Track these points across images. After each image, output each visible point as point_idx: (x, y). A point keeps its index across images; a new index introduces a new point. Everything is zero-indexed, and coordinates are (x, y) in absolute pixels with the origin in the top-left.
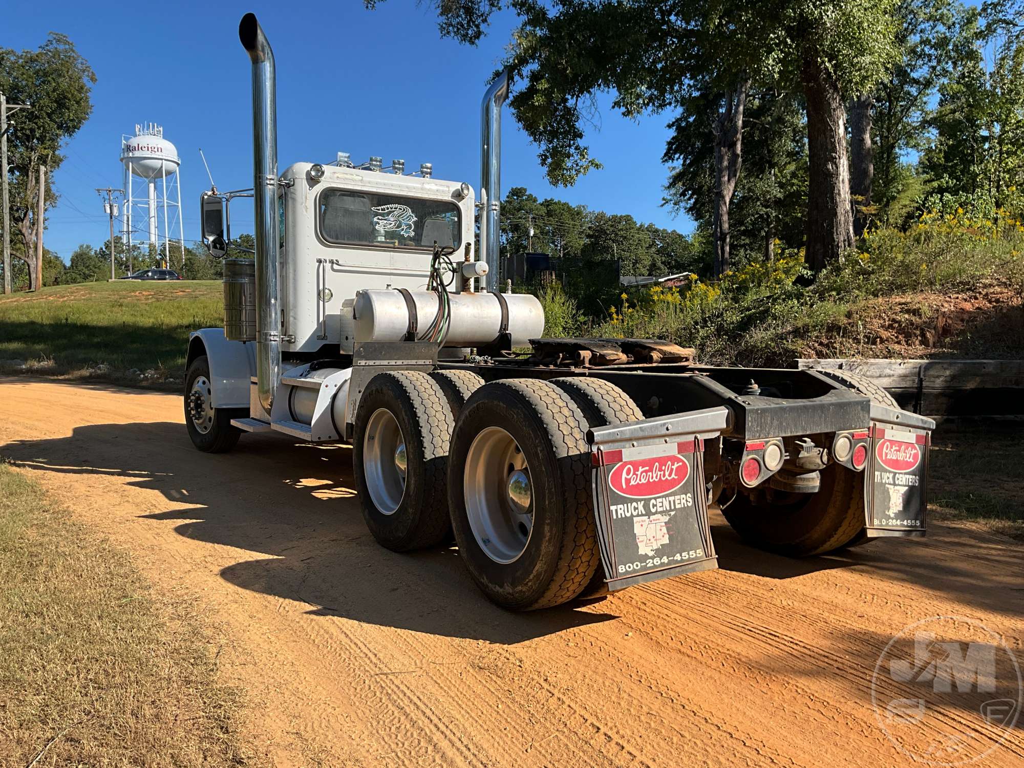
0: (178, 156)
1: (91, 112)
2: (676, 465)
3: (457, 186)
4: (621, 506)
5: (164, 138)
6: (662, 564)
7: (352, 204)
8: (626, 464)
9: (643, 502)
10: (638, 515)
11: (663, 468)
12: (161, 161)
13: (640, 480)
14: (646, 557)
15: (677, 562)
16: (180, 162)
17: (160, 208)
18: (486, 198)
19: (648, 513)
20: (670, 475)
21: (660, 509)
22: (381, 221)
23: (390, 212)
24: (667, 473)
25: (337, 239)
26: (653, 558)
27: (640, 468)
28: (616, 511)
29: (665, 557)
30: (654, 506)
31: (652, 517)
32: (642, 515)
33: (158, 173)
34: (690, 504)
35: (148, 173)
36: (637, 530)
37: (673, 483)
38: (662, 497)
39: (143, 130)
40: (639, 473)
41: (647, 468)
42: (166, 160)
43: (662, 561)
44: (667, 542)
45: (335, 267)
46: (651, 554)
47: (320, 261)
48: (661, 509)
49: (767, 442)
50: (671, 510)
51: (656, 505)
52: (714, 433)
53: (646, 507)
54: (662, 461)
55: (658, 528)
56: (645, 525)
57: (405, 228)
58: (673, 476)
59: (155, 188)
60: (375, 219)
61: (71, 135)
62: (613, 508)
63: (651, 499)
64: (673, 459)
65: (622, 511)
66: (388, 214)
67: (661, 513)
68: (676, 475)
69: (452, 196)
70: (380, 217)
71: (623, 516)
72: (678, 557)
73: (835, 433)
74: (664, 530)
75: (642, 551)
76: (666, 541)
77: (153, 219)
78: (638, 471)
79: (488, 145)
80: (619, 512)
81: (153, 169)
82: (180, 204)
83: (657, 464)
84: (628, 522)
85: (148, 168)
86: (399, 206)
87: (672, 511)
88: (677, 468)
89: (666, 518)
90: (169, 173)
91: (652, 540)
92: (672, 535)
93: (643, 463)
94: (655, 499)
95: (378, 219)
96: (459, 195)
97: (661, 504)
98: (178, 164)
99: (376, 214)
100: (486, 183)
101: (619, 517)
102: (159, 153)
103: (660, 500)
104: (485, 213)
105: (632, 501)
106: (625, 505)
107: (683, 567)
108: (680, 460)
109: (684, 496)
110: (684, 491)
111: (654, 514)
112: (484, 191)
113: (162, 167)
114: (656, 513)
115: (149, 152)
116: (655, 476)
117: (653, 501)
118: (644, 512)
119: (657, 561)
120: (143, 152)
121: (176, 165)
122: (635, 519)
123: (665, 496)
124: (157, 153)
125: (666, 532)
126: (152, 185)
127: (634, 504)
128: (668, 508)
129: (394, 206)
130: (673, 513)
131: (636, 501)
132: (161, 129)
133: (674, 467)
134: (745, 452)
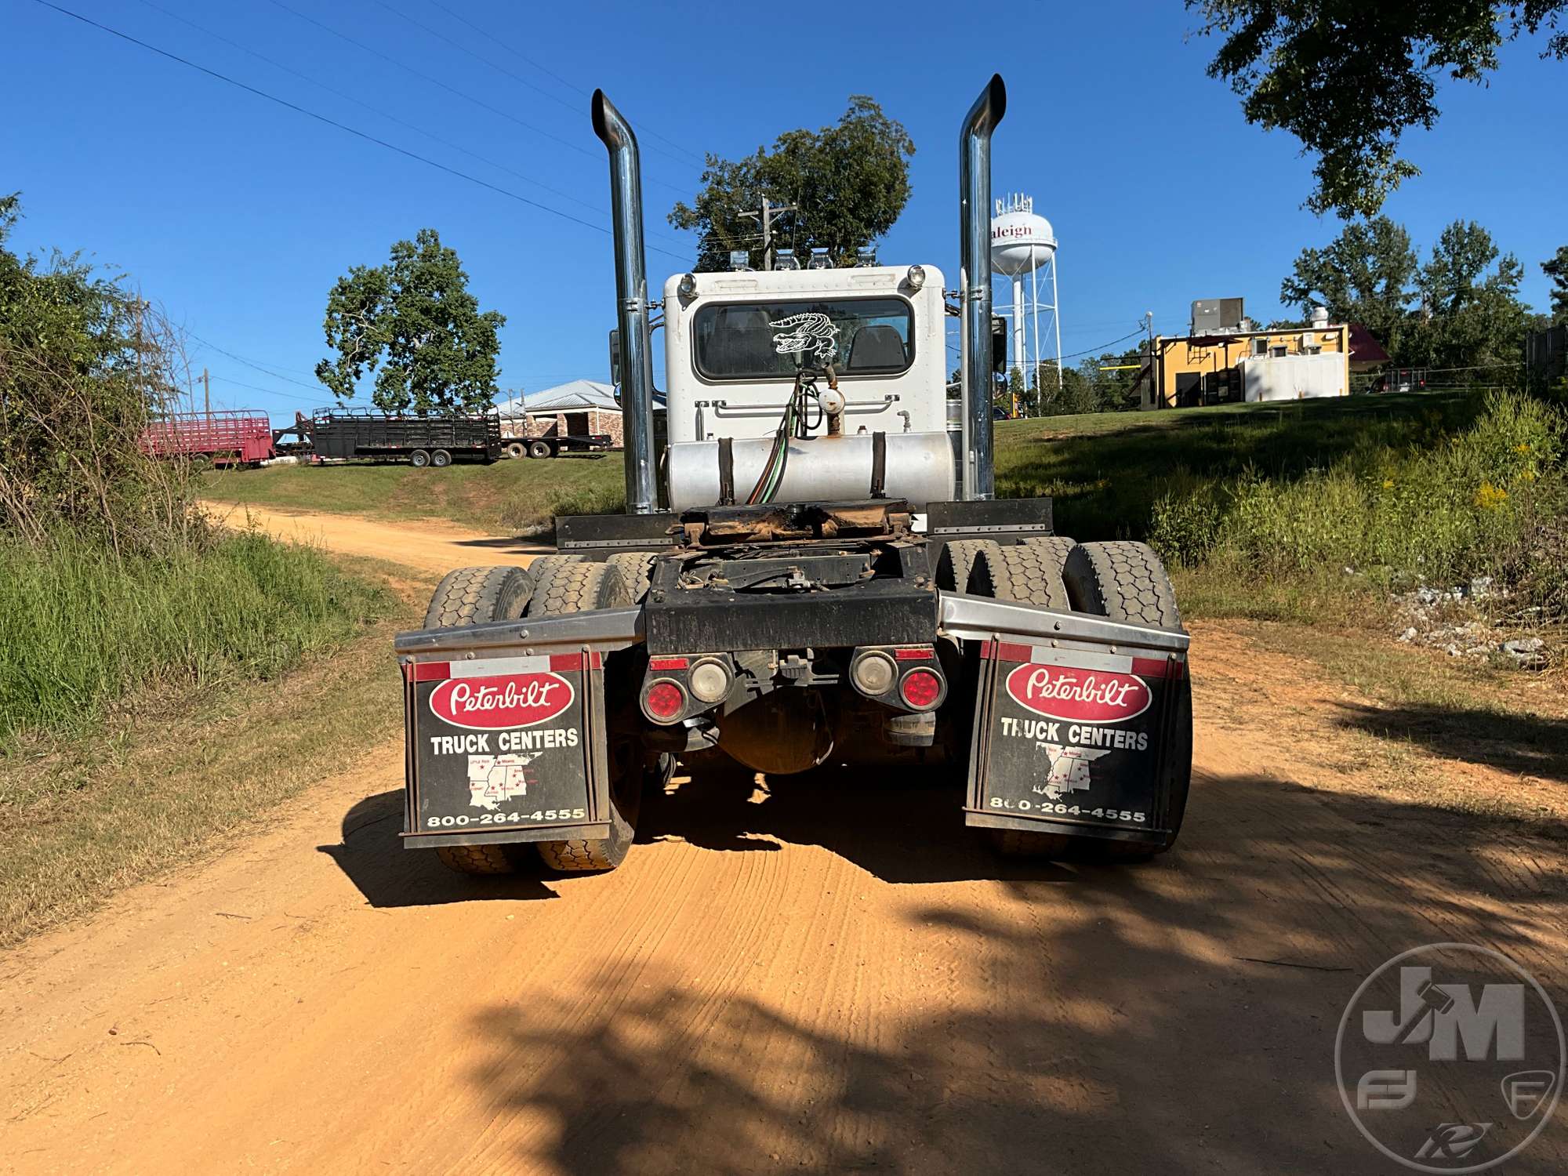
0: (1054, 235)
1: (910, 196)
2: (547, 687)
3: (901, 272)
4: (449, 739)
5: (1034, 213)
6: (508, 823)
7: (742, 322)
8: (457, 681)
9: (486, 736)
10: (477, 753)
11: (524, 690)
12: (1029, 248)
13: (482, 705)
14: (483, 810)
15: (535, 821)
16: (1056, 245)
17: (1028, 316)
18: (965, 282)
19: (495, 751)
20: (536, 700)
21: (514, 747)
22: (783, 341)
23: (798, 325)
24: (530, 699)
25: (720, 372)
26: (493, 813)
27: (482, 688)
28: (440, 744)
29: (515, 815)
30: (505, 742)
31: (501, 758)
32: (484, 753)
33: (1026, 265)
34: (575, 743)
35: (1012, 268)
36: (473, 772)
37: (542, 712)
38: (521, 730)
39: (1006, 206)
40: (480, 695)
41: (495, 689)
42: (1036, 244)
43: (509, 818)
44: (524, 793)
45: (721, 411)
46: (491, 807)
47: (698, 405)
48: (518, 747)
49: (694, 659)
50: (535, 749)
51: (509, 741)
52: (619, 644)
53: (493, 740)
54: (523, 681)
55: (511, 771)
56: (488, 767)
57: (821, 345)
58: (542, 701)
59: (1023, 288)
60: (775, 339)
61: (884, 233)
62: (435, 740)
63: (501, 732)
64: (543, 679)
65: (449, 746)
66: (793, 329)
67: (516, 752)
68: (546, 701)
69: (900, 289)
70: (782, 335)
71: (451, 752)
72: (538, 816)
73: (852, 649)
74: (521, 776)
75: (476, 801)
76: (522, 790)
77: (1018, 334)
78: (479, 692)
79: (968, 201)
80: (445, 746)
81: (1019, 260)
82: (1056, 307)
83: (512, 684)
84: (461, 761)
85: (1012, 261)
86: (811, 315)
87: (538, 750)
88: (548, 691)
89: (526, 761)
90: (1041, 263)
91: (498, 788)
92: (533, 784)
93: (488, 682)
94: (509, 732)
95: (780, 337)
96: (908, 287)
97: (518, 741)
98: (1054, 248)
99: (777, 331)
100: (967, 261)
101: (444, 752)
102: (1027, 236)
103: (518, 734)
104: (965, 305)
105: (467, 733)
106: (456, 738)
107: (545, 831)
108: (553, 681)
109: (562, 731)
110: (564, 723)
111: (505, 753)
112: (963, 271)
113: (1031, 256)
114: (509, 751)
115: (1013, 237)
116: (508, 701)
117: (504, 735)
118: (487, 749)
119: (500, 818)
120: (1006, 239)
121: (1050, 250)
122: (470, 758)
123: (526, 730)
124: (1024, 236)
125: (523, 779)
126: (1018, 284)
127: (471, 737)
128: (530, 746)
129: (802, 316)
130: (537, 754)
131: (476, 733)
132: (1030, 200)
133: (545, 690)
134: (648, 673)
